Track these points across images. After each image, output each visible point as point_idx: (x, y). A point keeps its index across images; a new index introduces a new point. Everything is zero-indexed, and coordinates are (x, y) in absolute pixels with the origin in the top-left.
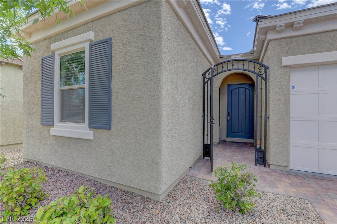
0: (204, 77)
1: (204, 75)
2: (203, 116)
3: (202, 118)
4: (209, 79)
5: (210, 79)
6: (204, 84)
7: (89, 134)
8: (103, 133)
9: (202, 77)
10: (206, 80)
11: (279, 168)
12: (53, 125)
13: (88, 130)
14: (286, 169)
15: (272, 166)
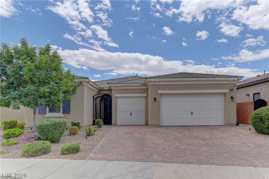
1: (93, 97)
2: (93, 111)
3: (93, 112)
4: (95, 99)
6: (93, 100)
7: (63, 115)
8: (68, 115)
9: (93, 98)
10: (94, 99)
11: (114, 125)
12: (46, 114)
13: (62, 114)
14: (116, 125)
15: (112, 125)
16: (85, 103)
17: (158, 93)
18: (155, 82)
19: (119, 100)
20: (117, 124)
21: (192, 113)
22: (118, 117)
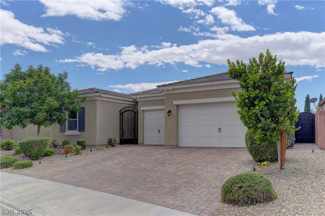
0: (120, 113)
1: (120, 111)
2: (120, 128)
5: (122, 113)
6: (120, 115)
8: (82, 133)
11: (141, 144)
12: (65, 132)
13: (78, 132)
14: (143, 145)
15: (139, 144)
16: (97, 119)
17: (174, 104)
18: (168, 90)
19: (146, 114)
20: (145, 144)
21: (220, 129)
22: (145, 135)
